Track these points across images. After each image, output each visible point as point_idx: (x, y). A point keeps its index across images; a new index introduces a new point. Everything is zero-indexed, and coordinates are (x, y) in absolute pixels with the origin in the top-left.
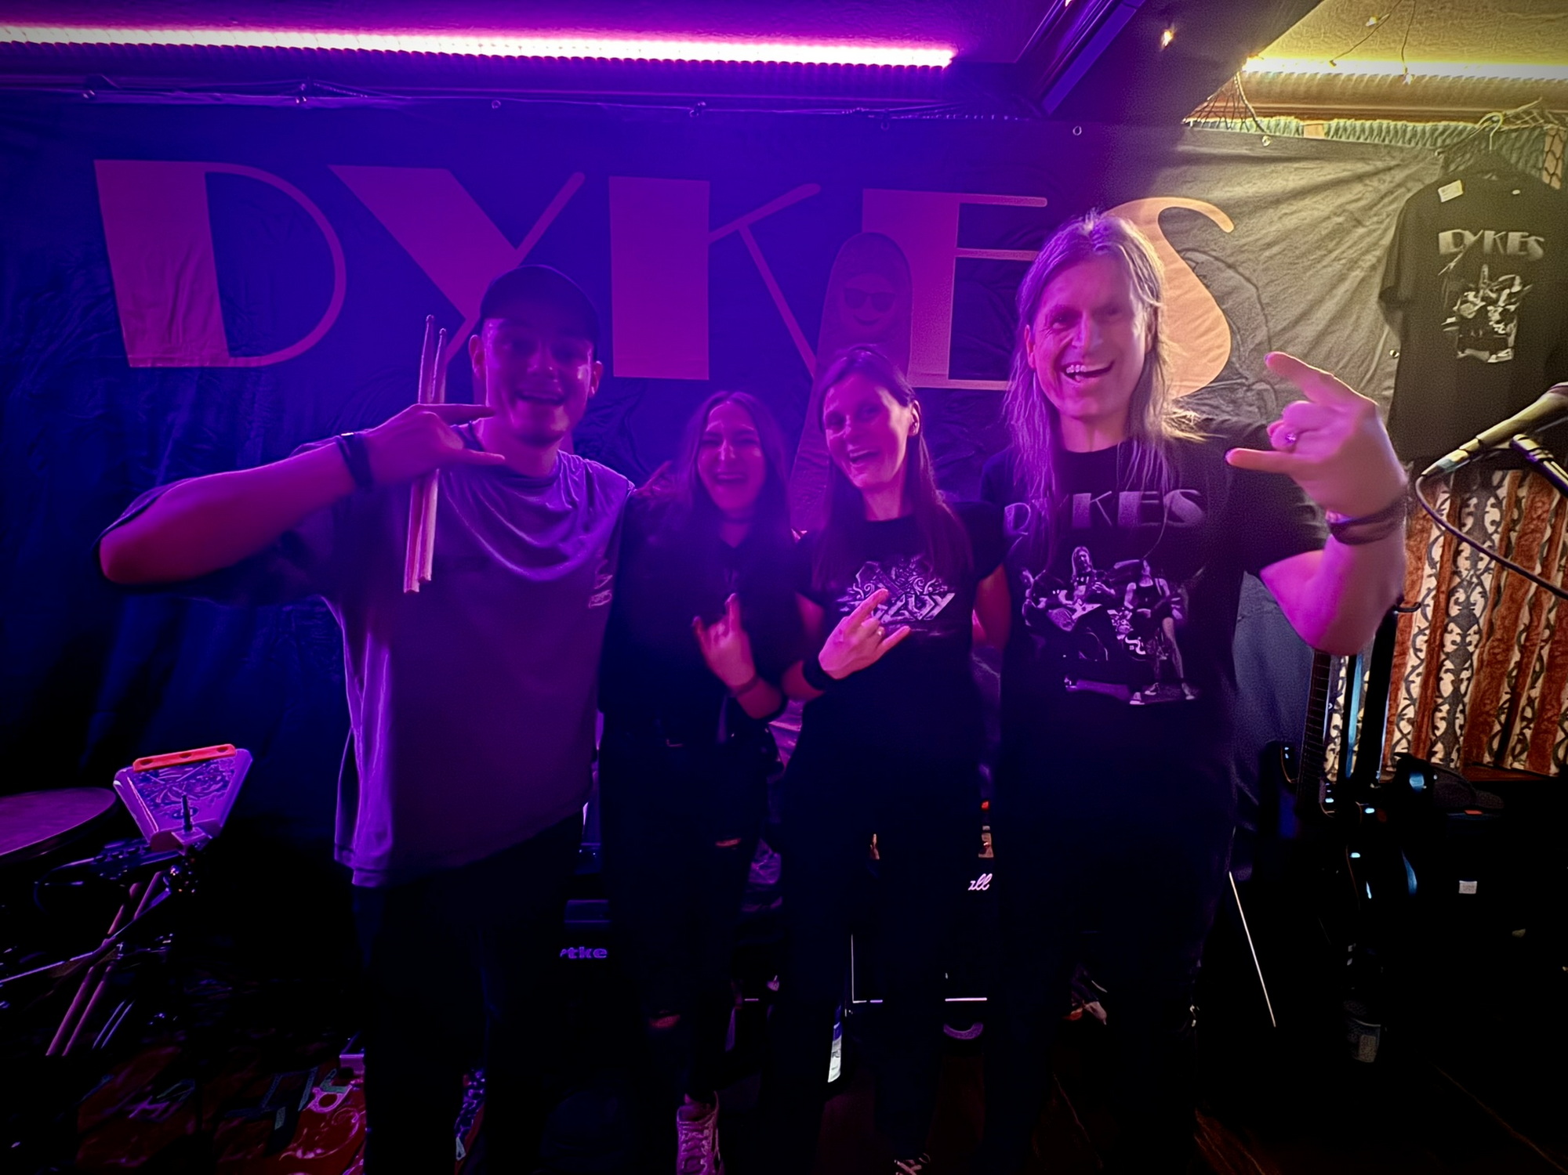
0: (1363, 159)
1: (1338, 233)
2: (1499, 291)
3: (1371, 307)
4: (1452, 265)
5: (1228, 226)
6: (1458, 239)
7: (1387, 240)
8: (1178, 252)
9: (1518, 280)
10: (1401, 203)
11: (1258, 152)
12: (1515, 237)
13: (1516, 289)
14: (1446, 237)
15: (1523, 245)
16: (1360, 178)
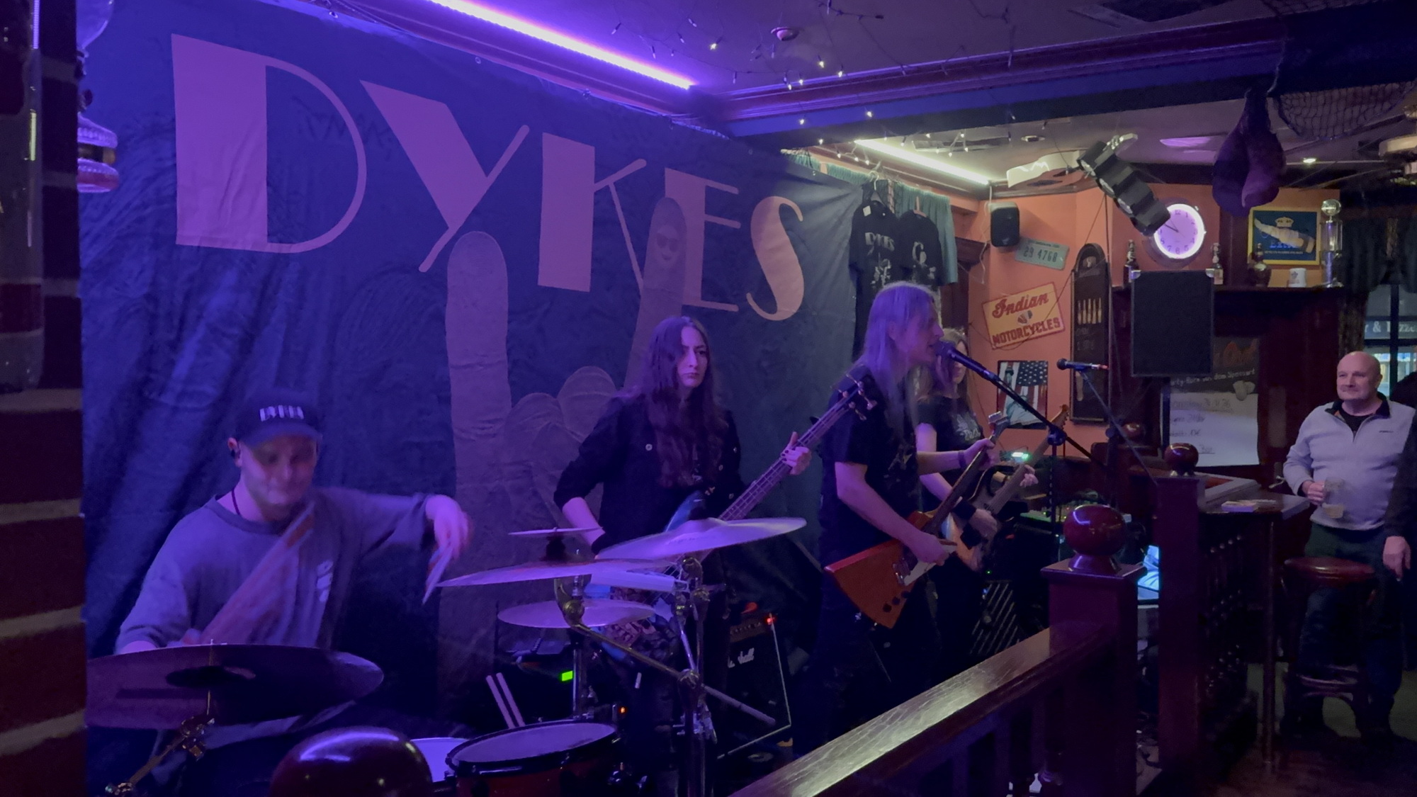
0: (840, 188)
1: (835, 228)
2: (884, 267)
3: (847, 270)
4: (871, 251)
5: (801, 218)
6: (871, 236)
7: (850, 234)
8: (787, 230)
9: (889, 262)
10: (851, 215)
11: (811, 179)
12: (886, 238)
13: (889, 267)
14: (868, 235)
15: (889, 244)
16: (840, 198)
